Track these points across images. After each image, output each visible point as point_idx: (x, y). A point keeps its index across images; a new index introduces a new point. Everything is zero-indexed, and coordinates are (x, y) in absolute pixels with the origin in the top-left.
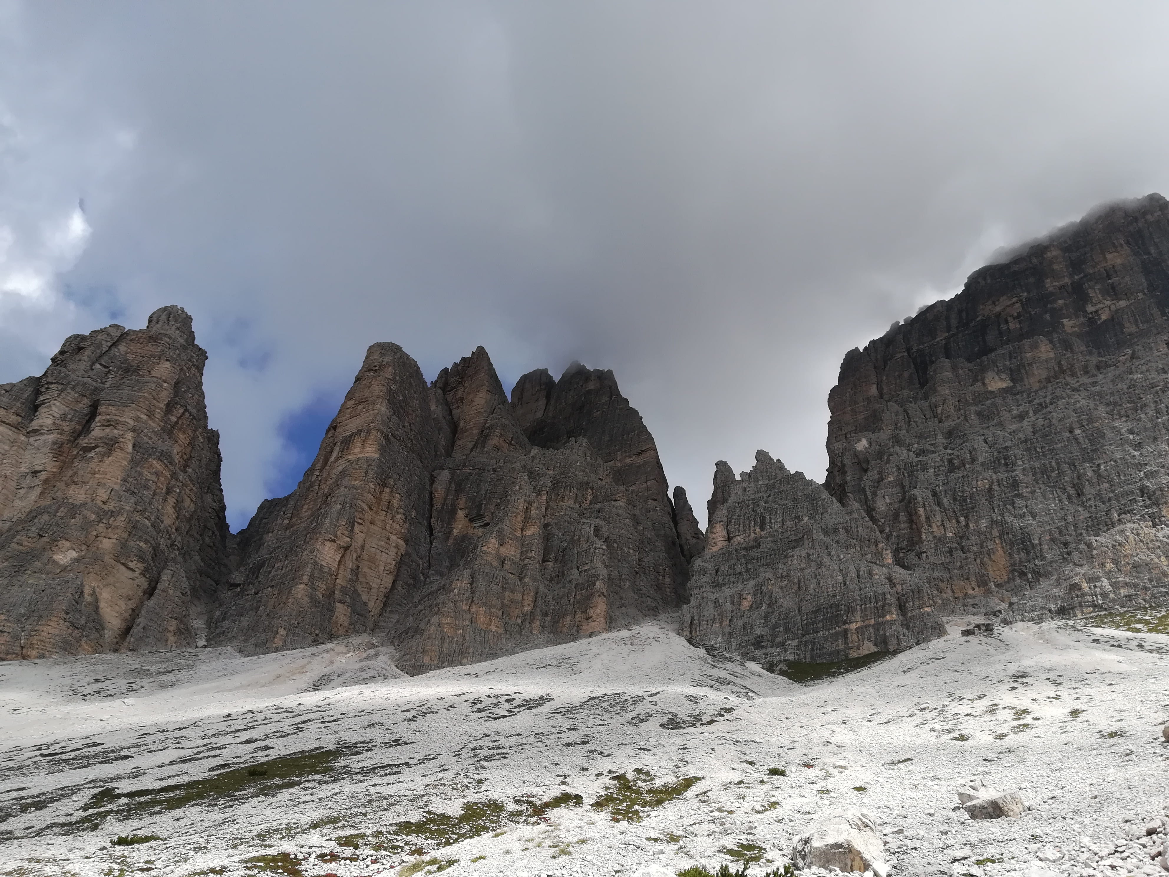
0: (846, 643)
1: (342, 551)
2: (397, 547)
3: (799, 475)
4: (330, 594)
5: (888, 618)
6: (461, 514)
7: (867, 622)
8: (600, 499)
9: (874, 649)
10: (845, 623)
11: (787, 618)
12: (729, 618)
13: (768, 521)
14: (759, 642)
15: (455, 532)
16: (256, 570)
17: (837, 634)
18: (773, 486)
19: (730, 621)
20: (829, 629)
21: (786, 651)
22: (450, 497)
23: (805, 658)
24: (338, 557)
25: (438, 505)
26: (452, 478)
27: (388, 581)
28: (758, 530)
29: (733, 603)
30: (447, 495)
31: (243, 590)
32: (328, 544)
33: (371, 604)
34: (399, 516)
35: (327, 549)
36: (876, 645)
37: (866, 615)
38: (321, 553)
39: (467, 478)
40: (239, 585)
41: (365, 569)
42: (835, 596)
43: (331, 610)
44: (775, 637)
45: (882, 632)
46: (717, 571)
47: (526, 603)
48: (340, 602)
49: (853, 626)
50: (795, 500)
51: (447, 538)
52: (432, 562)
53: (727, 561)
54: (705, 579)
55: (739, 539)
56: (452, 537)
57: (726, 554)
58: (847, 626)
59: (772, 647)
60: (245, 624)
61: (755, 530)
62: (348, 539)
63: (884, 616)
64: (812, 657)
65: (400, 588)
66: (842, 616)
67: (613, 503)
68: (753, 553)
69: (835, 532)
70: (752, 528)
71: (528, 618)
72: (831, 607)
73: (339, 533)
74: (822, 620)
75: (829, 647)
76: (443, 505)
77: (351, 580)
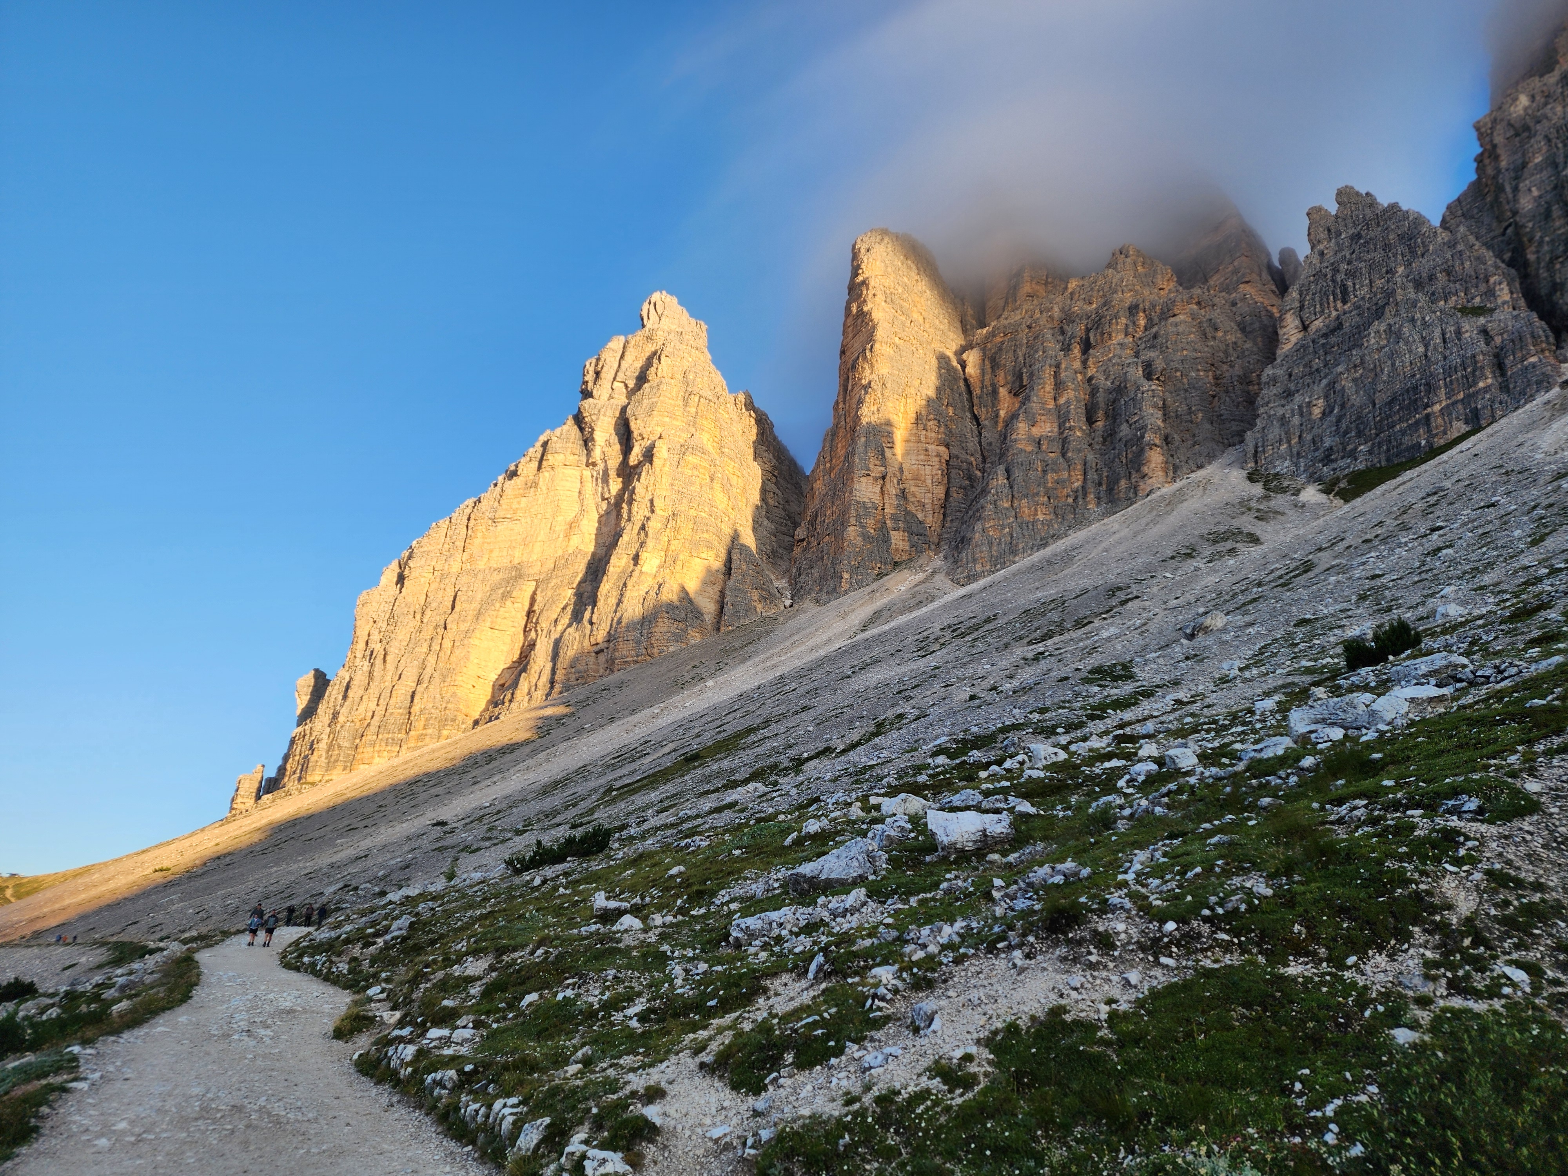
0: (1429, 431)
1: (880, 482)
2: (938, 455)
3: (1394, 208)
4: (882, 527)
5: (1481, 385)
6: (1003, 392)
7: (1454, 398)
8: (1156, 320)
9: (1465, 428)
10: (1427, 406)
11: (1359, 418)
12: (1298, 434)
13: (1351, 289)
14: (1328, 456)
15: (1002, 413)
16: (812, 523)
17: (1417, 423)
18: (1359, 236)
19: (1300, 437)
20: (1407, 420)
21: (1356, 460)
22: (987, 377)
23: (1380, 462)
24: (877, 489)
25: (977, 391)
26: (984, 355)
27: (940, 492)
28: (1339, 304)
29: (1301, 415)
30: (984, 376)
31: (809, 543)
32: (864, 480)
33: (929, 520)
34: (931, 423)
35: (864, 485)
36: (1466, 423)
37: (1453, 390)
38: (860, 491)
39: (1000, 349)
40: (803, 540)
41: (913, 489)
42: (1414, 375)
43: (887, 540)
44: (1344, 446)
45: (1473, 405)
46: (1290, 375)
47: (1074, 479)
48: (894, 529)
49: (1437, 408)
50: (1387, 247)
51: (996, 423)
52: (986, 454)
53: (1302, 358)
54: (1274, 391)
55: (1318, 324)
56: (1001, 420)
57: (1301, 348)
58: (1429, 410)
59: (1342, 458)
60: (816, 575)
61: (1335, 307)
62: (883, 468)
63: (1475, 384)
64: (1388, 460)
65: (955, 495)
66: (1421, 399)
67: (1172, 319)
68: (1333, 339)
69: (1430, 280)
70: (1332, 305)
71: (1081, 494)
72: (1408, 391)
73: (871, 466)
74: (1398, 411)
75: (1407, 441)
76: (982, 388)
77: (898, 506)
